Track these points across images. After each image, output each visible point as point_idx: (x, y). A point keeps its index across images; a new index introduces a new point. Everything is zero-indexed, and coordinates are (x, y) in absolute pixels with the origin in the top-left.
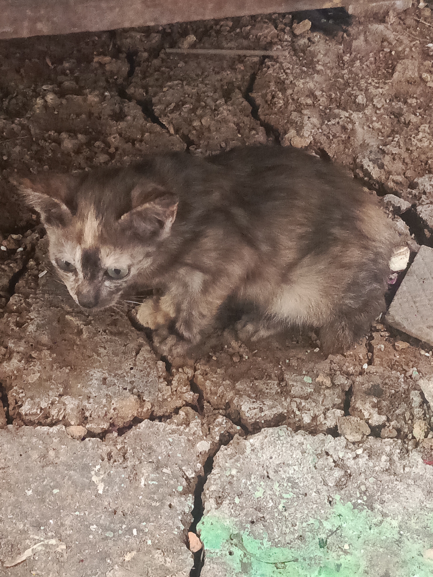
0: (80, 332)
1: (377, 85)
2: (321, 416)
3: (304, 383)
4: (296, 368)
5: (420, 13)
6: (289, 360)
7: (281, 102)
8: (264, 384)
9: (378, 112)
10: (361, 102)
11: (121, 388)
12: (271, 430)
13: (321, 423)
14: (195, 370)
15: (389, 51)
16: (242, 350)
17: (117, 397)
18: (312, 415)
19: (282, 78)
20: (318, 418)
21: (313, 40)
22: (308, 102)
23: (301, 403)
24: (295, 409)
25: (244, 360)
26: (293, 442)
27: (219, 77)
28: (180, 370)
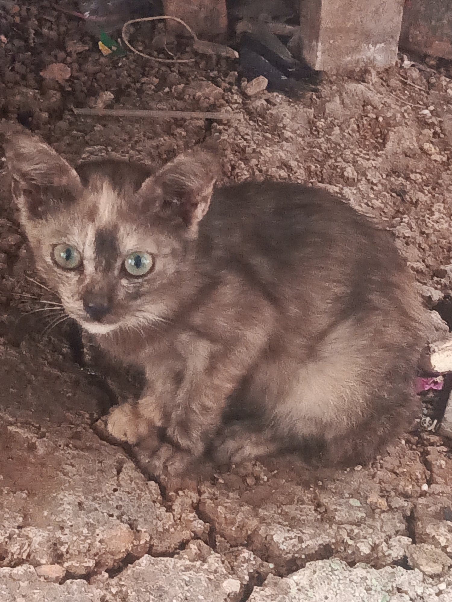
0: (32, 447)
1: (367, 157)
2: (383, 545)
3: (351, 507)
4: (334, 491)
5: (406, 73)
6: (322, 482)
7: (246, 173)
8: (296, 510)
9: (375, 188)
10: (351, 176)
11: (105, 514)
12: (320, 563)
13: (384, 554)
14: (200, 493)
15: (374, 116)
16: (257, 469)
17: (102, 526)
18: (371, 543)
19: (241, 145)
20: (380, 548)
21: (274, 101)
22: (282, 175)
23: (352, 530)
24: (347, 538)
25: (262, 482)
26: (353, 577)
27: (154, 143)
28: (181, 493)
